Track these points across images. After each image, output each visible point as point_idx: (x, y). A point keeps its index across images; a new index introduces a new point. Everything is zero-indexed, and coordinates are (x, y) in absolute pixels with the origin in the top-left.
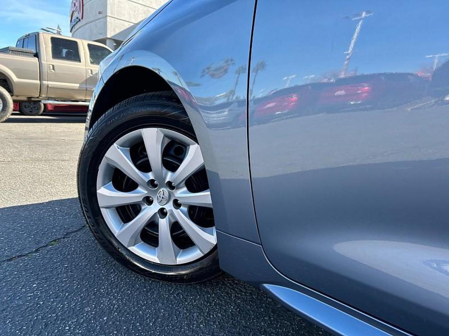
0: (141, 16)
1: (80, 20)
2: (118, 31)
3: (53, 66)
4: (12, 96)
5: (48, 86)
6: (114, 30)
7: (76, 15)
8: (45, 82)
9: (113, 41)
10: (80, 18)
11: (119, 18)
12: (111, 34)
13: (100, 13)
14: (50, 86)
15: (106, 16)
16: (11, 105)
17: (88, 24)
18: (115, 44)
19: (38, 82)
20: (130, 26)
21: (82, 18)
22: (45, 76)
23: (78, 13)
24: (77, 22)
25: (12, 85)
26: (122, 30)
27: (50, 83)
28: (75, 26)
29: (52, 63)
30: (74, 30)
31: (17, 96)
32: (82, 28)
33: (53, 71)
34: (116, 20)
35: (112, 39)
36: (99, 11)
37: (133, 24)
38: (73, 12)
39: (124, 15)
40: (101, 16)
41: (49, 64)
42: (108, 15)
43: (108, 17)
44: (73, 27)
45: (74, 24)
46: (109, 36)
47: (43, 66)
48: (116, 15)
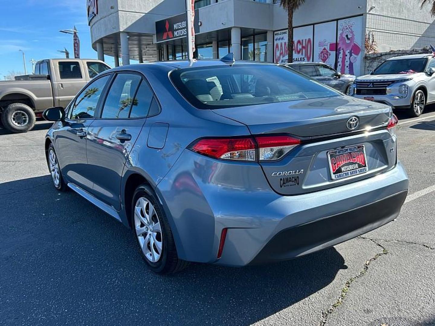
0: (151, 5)
1: (95, 15)
2: (130, 24)
3: (62, 84)
4: (34, 110)
5: (59, 100)
6: (126, 23)
7: (91, 9)
8: (57, 98)
9: (125, 34)
10: (96, 13)
11: (130, 11)
12: (123, 28)
13: (112, 8)
14: (60, 100)
15: (118, 11)
16: (34, 118)
17: (103, 19)
18: (128, 37)
19: (52, 98)
20: (141, 16)
21: (97, 13)
22: (56, 92)
23: (94, 8)
24: (94, 17)
25: (33, 102)
26: (133, 22)
27: (60, 97)
28: (92, 20)
29: (61, 83)
30: (91, 24)
31: (38, 110)
32: (98, 23)
33: (62, 88)
34: (127, 12)
35: (125, 32)
36: (111, 6)
37: (144, 14)
38: (89, 7)
39: (135, 7)
40: (113, 10)
41: (59, 84)
42: (119, 9)
43: (119, 12)
44: (90, 21)
45: (90, 19)
46: (121, 30)
47: (55, 85)
48: (127, 8)
